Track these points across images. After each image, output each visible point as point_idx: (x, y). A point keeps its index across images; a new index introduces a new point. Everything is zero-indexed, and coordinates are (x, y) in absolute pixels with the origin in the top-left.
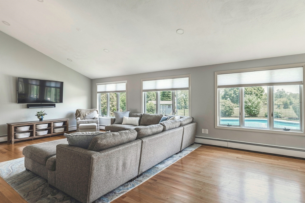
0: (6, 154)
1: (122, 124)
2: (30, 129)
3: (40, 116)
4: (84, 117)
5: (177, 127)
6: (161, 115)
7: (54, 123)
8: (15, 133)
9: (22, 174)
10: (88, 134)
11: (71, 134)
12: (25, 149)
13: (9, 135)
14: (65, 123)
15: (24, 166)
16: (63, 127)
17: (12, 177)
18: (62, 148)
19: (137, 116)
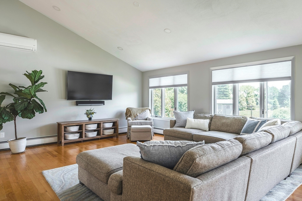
0: (57, 157)
1: (186, 127)
2: (79, 129)
3: (89, 114)
4: (136, 118)
5: (287, 136)
6: (243, 117)
7: (103, 123)
8: (65, 134)
9: (76, 189)
10: (170, 144)
11: (147, 144)
12: (79, 157)
13: (59, 136)
14: (115, 124)
15: (77, 177)
16: (112, 128)
17: (65, 192)
18: (133, 164)
19: (205, 118)
